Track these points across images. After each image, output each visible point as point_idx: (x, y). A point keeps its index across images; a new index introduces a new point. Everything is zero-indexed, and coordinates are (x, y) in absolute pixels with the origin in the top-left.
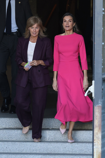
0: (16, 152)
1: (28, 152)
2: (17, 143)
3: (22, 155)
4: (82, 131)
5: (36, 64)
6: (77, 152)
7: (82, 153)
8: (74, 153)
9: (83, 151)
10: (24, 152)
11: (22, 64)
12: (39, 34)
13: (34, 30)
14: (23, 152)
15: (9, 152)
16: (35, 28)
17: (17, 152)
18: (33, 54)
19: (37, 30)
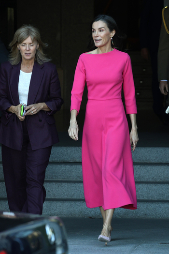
0: (63, 198)
1: (81, 198)
2: (64, 184)
3: (72, 203)
4: (163, 166)
5: (34, 111)
6: (156, 197)
7: (162, 199)
8: (150, 199)
9: (164, 195)
10: (75, 197)
11: (10, 108)
12: (36, 55)
13: (26, 48)
14: (73, 198)
15: (53, 198)
16: (28, 45)
17: (66, 197)
18: (27, 92)
19: (32, 48)
